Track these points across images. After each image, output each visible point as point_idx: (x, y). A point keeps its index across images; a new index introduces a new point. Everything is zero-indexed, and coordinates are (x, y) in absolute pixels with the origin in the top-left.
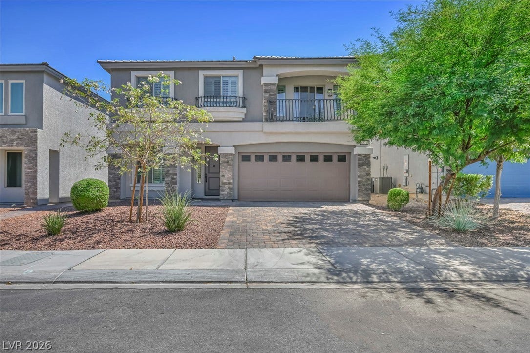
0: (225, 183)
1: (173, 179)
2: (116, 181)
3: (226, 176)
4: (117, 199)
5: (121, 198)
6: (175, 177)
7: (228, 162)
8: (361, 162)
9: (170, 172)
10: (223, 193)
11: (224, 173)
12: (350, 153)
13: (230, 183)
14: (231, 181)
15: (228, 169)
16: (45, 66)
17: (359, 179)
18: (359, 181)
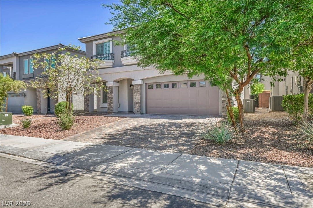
0: (136, 103)
1: (111, 100)
2: (87, 102)
3: (137, 99)
4: (88, 112)
5: (89, 111)
6: (112, 99)
7: (138, 90)
9: (110, 97)
10: (135, 109)
11: (136, 97)
13: (139, 103)
14: (140, 102)
15: (138, 94)
16: (60, 45)
17: (223, 99)
18: (223, 101)
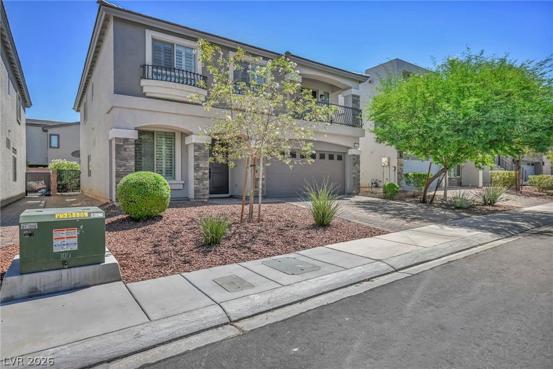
0: (258, 179)
1: (204, 174)
3: (259, 172)
6: (206, 171)
8: (354, 161)
9: (201, 166)
10: (256, 189)
12: (345, 153)
13: (262, 179)
14: (264, 177)
